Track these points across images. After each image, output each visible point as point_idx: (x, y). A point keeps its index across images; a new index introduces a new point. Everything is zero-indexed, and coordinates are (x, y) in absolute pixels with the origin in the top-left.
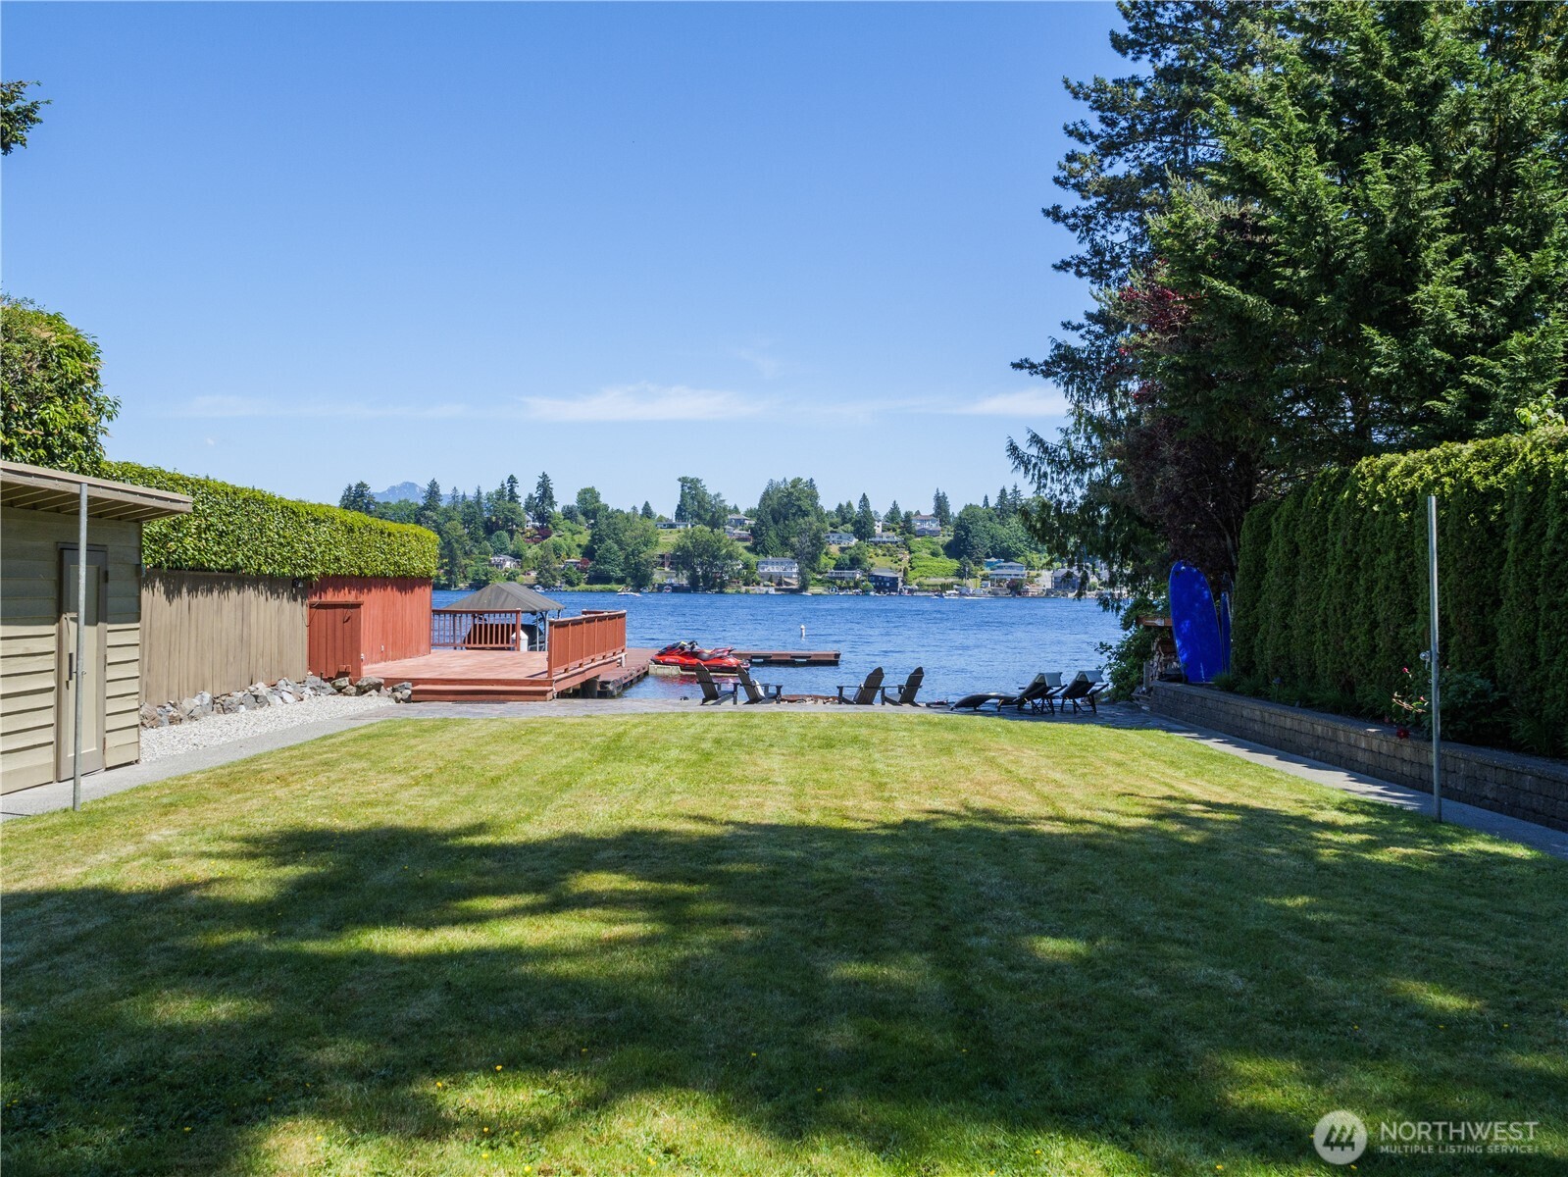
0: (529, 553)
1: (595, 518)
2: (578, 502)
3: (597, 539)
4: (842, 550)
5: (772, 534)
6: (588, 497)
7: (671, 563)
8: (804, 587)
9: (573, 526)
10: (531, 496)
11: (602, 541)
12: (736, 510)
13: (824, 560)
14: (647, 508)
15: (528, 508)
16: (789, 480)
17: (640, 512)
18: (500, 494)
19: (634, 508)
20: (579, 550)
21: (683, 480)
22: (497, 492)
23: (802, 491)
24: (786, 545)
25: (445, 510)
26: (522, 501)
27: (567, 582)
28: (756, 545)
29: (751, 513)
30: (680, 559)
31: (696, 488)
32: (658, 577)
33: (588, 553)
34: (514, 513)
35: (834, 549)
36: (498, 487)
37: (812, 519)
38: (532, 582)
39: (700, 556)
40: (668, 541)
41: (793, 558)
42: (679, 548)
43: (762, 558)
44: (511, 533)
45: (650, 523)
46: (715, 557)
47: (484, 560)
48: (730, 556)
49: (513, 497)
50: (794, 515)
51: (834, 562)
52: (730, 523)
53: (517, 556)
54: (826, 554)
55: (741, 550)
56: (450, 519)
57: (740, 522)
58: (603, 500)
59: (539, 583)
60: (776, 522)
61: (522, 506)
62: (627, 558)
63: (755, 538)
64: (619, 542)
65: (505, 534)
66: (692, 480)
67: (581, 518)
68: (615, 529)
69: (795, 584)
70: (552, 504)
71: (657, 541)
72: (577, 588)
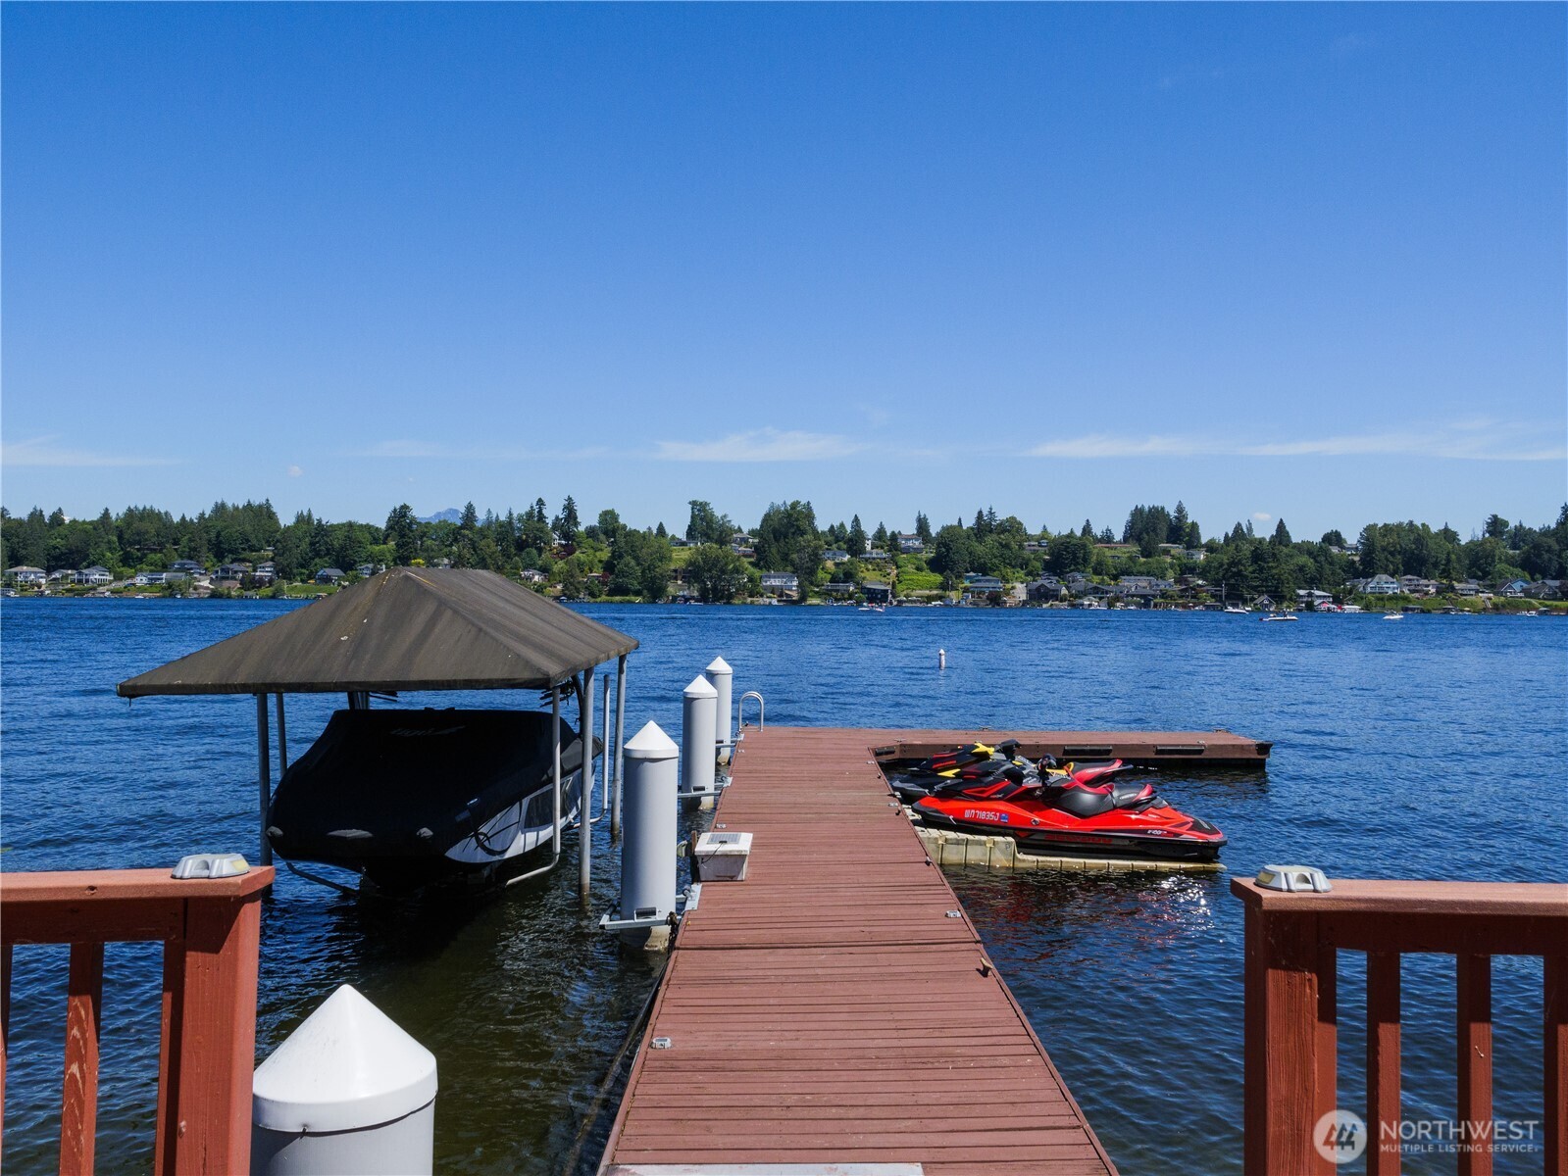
0: (556, 568)
1: (614, 537)
2: (600, 523)
3: (617, 555)
4: (837, 565)
5: (774, 550)
6: (609, 518)
7: (683, 577)
8: (803, 598)
9: (595, 544)
10: (557, 518)
11: (621, 556)
12: (740, 530)
13: (821, 574)
14: (661, 529)
15: (555, 528)
16: (789, 503)
17: (655, 532)
18: (530, 515)
19: (649, 528)
20: (600, 565)
21: (694, 503)
22: (527, 513)
23: (800, 512)
24: (786, 560)
25: (481, 529)
26: (550, 521)
27: (589, 595)
28: (759, 560)
29: (753, 533)
30: (692, 573)
31: (705, 510)
32: (671, 589)
33: (609, 567)
34: (542, 532)
35: (829, 564)
36: (528, 509)
37: (809, 537)
38: (558, 594)
39: (710, 570)
40: (681, 557)
41: (793, 573)
42: (691, 563)
43: (765, 572)
44: (540, 550)
45: (663, 541)
46: (723, 572)
47: (515, 574)
48: (737, 570)
49: (541, 518)
50: (793, 534)
51: (829, 576)
52: (735, 542)
53: (544, 570)
54: (823, 569)
55: (747, 565)
56: (485, 537)
57: (744, 541)
58: (622, 521)
59: (565, 595)
60: (777, 540)
61: (550, 526)
62: (643, 572)
63: (758, 554)
64: (636, 558)
65: (535, 551)
66: (701, 504)
67: (602, 537)
68: (632, 546)
69: (795, 596)
70: (576, 524)
71: (670, 557)
72: (599, 600)
